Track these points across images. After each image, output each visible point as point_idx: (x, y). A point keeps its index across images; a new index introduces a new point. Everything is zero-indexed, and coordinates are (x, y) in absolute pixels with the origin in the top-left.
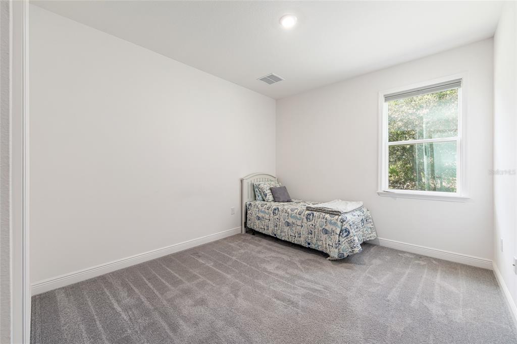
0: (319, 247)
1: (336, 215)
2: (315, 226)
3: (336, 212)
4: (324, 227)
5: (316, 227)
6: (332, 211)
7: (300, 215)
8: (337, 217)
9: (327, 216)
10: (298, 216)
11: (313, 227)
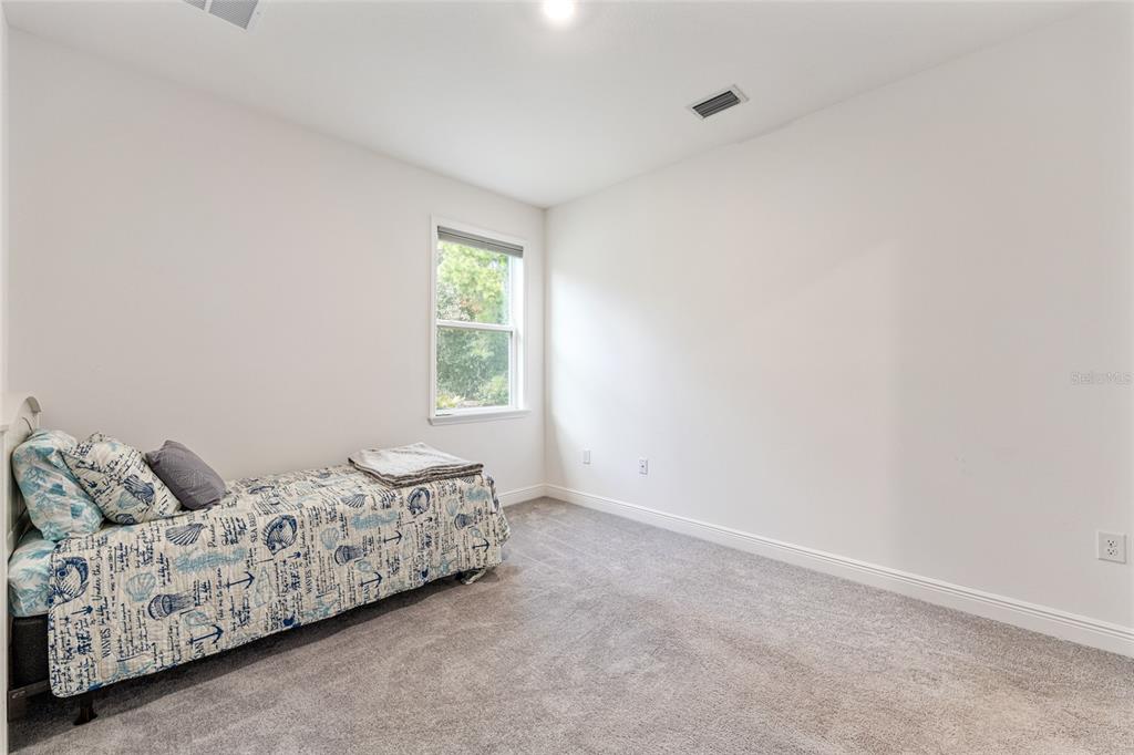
0: (450, 567)
1: (473, 474)
2: (436, 519)
3: (471, 467)
4: (458, 512)
5: (440, 520)
6: (464, 469)
7: (388, 507)
8: (477, 477)
9: (459, 482)
10: (382, 513)
11: (433, 523)
